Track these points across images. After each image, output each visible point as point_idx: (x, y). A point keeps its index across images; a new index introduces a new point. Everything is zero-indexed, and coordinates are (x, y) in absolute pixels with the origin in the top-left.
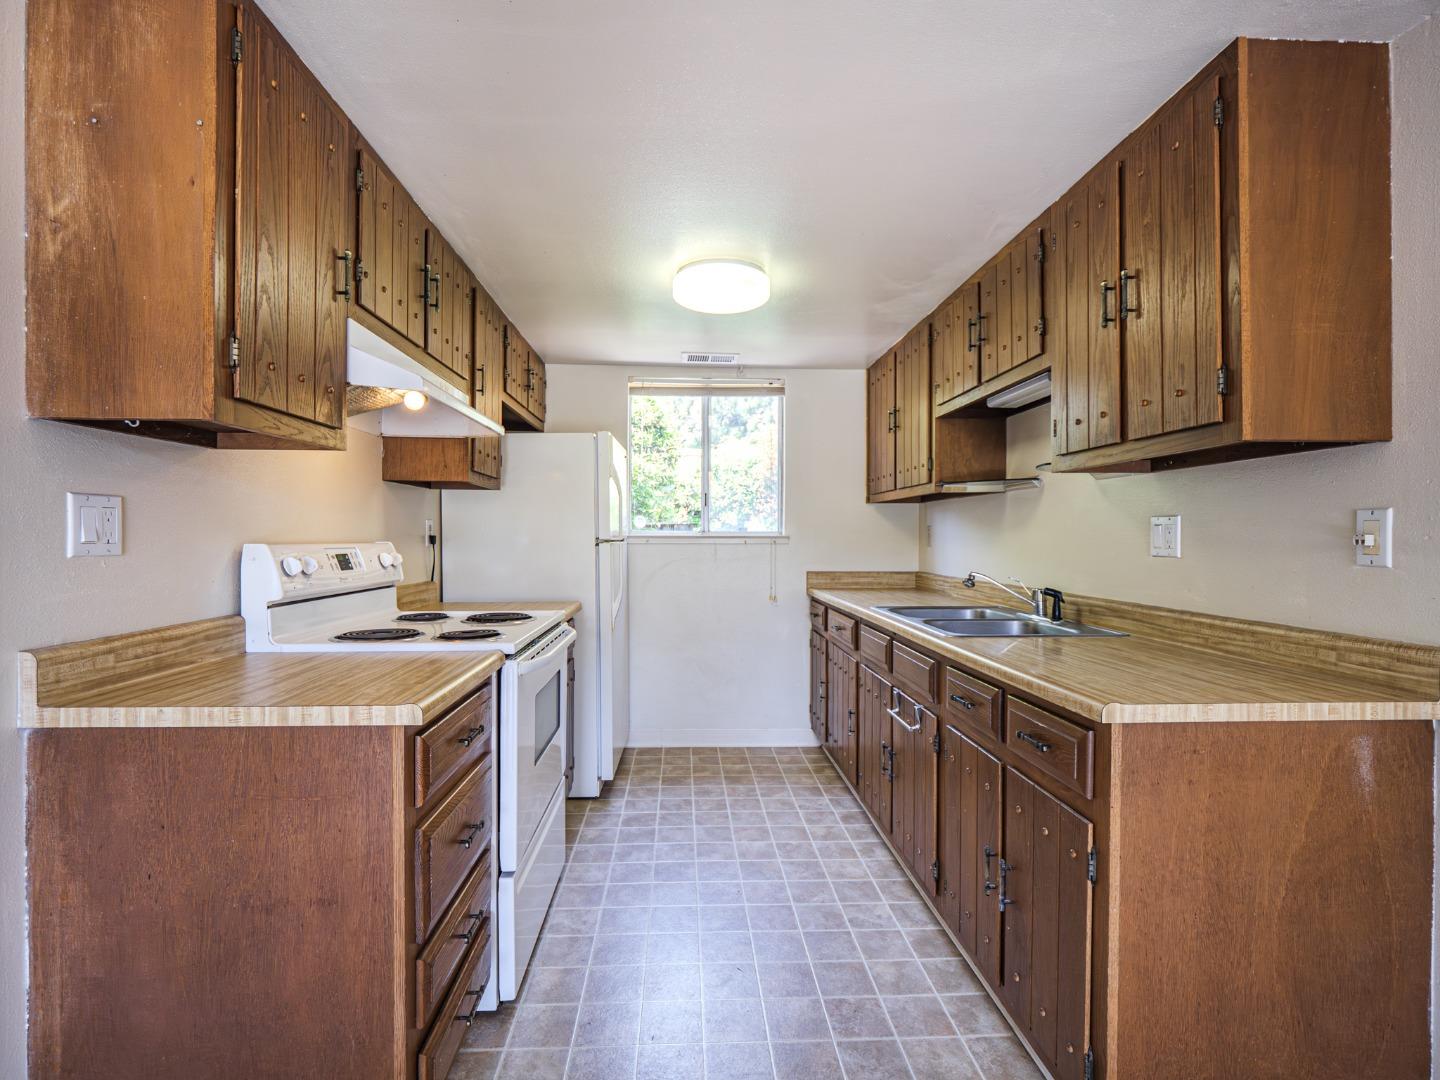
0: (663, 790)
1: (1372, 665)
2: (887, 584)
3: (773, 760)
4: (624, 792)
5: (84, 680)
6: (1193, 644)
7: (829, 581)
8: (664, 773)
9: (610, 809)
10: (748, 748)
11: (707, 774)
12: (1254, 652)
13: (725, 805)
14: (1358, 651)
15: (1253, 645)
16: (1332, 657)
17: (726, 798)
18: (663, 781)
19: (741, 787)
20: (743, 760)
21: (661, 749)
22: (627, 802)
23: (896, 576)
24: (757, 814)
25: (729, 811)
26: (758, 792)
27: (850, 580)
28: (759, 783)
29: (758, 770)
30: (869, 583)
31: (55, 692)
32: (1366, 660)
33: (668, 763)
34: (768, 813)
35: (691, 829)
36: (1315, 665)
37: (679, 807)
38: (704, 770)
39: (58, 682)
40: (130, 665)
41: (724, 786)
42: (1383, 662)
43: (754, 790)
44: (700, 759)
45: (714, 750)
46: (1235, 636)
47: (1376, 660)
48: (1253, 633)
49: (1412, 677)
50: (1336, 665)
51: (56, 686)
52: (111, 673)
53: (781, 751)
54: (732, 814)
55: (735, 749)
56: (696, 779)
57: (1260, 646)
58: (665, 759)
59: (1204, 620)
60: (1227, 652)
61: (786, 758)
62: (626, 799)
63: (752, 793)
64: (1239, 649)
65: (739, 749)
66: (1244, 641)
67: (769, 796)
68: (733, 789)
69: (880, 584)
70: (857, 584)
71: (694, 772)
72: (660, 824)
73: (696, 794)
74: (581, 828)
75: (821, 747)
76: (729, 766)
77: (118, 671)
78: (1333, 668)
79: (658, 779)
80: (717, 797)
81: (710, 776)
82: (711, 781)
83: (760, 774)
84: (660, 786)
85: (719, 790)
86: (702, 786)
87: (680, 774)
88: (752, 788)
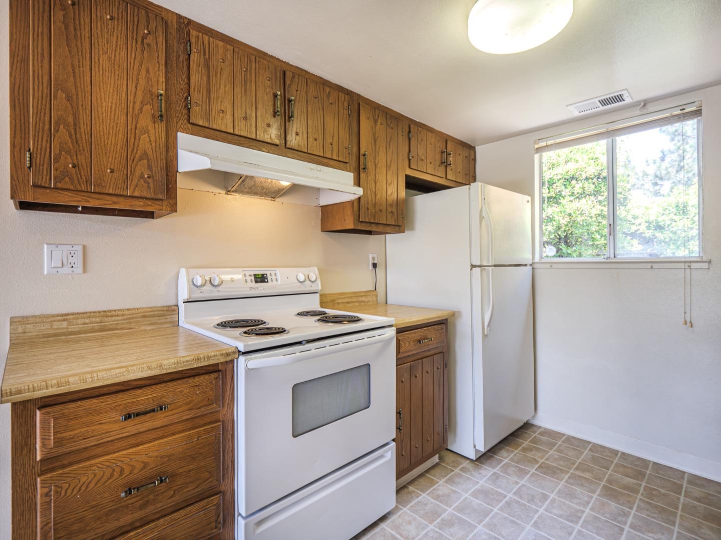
0: (533, 475)
3: (677, 489)
4: (499, 463)
5: (43, 333)
8: (547, 459)
9: (476, 474)
10: (655, 463)
11: (588, 475)
13: (580, 518)
17: (587, 510)
18: (539, 467)
19: (613, 505)
20: (640, 475)
21: (565, 435)
22: (494, 474)
25: (578, 527)
26: (630, 521)
28: (639, 509)
31: (22, 338)
33: (558, 451)
35: (524, 528)
37: (532, 499)
38: (589, 470)
39: (24, 333)
40: (79, 328)
41: (595, 496)
43: (626, 515)
44: (593, 458)
45: (616, 452)
51: (23, 335)
52: (65, 330)
53: (696, 480)
54: (579, 532)
55: (639, 459)
56: (573, 476)
58: (560, 446)
61: (697, 492)
62: (495, 470)
63: (620, 518)
65: (644, 460)
67: (640, 531)
68: (603, 504)
71: (576, 469)
72: (501, 509)
73: (559, 492)
74: (441, 482)
76: (618, 476)
77: (70, 330)
79: (537, 463)
80: (577, 504)
81: (589, 479)
82: (585, 485)
83: (649, 498)
84: (533, 471)
85: (586, 499)
86: (573, 487)
87: (561, 466)
88: (626, 512)
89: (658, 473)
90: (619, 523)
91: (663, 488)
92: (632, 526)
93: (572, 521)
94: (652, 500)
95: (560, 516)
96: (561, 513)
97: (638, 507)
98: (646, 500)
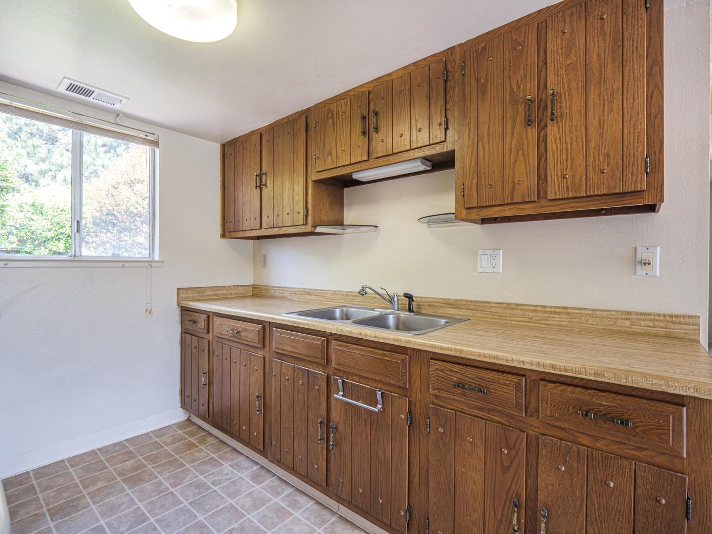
0: (56, 526)
1: (655, 327)
2: (235, 294)
3: (157, 445)
6: (520, 321)
7: (196, 295)
8: (47, 504)
10: (125, 440)
11: (100, 484)
12: (568, 324)
13: (143, 514)
14: (645, 320)
15: (568, 320)
16: (628, 323)
17: (140, 504)
18: (52, 516)
19: (146, 485)
20: (130, 455)
21: (28, 473)
23: (241, 288)
24: (182, 510)
25: (152, 520)
26: (167, 485)
27: (211, 293)
29: (152, 460)
30: (224, 294)
32: (651, 324)
33: (45, 489)
34: (190, 504)
36: (614, 328)
38: (94, 481)
41: (129, 492)
42: (662, 324)
43: (160, 484)
44: (83, 469)
45: (93, 453)
46: (554, 315)
47: (657, 324)
48: (568, 314)
49: (682, 331)
50: (630, 327)
53: (159, 433)
54: (157, 521)
55: (114, 445)
56: (92, 495)
57: (573, 320)
58: (39, 484)
59: (528, 308)
60: (548, 325)
61: (167, 439)
63: (161, 489)
64: (557, 323)
65: (118, 444)
66: (561, 318)
68: (141, 491)
69: (231, 294)
70: (216, 295)
71: (85, 487)
73: (103, 515)
75: (188, 419)
76: (120, 466)
78: (628, 329)
79: (43, 514)
80: (128, 508)
81: (106, 486)
82: (111, 492)
83: (155, 463)
84: (52, 524)
85: (126, 499)
86: (105, 501)
87: (69, 497)
88: (158, 482)
89: (137, 445)
90: (165, 492)
91: (151, 451)
92: (174, 486)
93: (143, 522)
94: (157, 463)
95: (131, 527)
96: (128, 524)
97: (159, 473)
98: (155, 465)
